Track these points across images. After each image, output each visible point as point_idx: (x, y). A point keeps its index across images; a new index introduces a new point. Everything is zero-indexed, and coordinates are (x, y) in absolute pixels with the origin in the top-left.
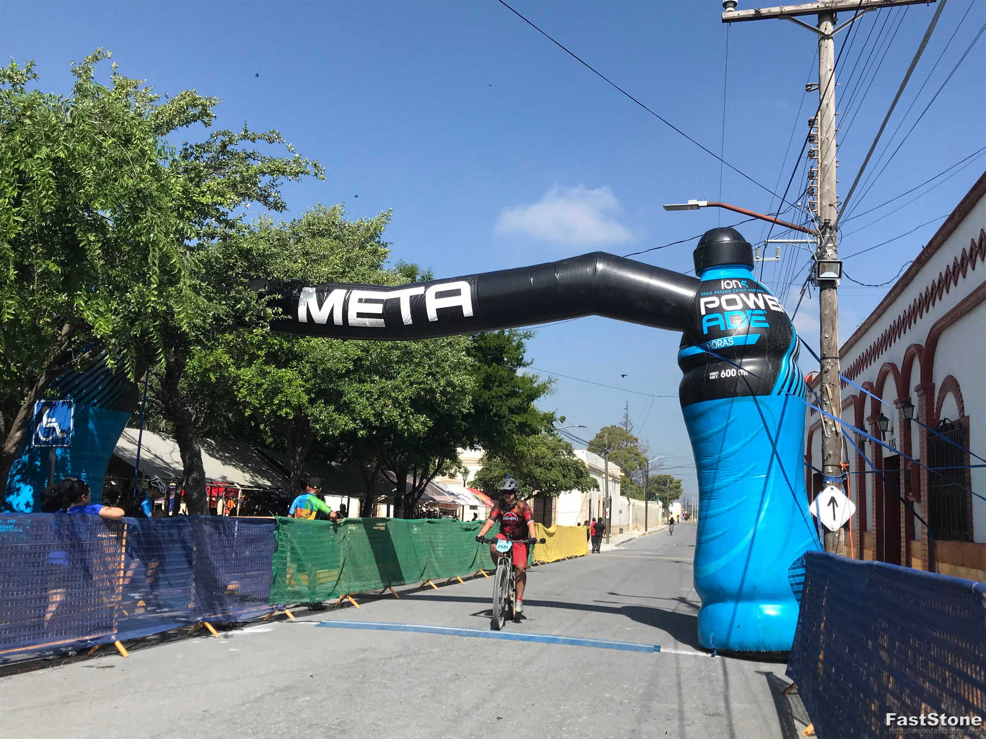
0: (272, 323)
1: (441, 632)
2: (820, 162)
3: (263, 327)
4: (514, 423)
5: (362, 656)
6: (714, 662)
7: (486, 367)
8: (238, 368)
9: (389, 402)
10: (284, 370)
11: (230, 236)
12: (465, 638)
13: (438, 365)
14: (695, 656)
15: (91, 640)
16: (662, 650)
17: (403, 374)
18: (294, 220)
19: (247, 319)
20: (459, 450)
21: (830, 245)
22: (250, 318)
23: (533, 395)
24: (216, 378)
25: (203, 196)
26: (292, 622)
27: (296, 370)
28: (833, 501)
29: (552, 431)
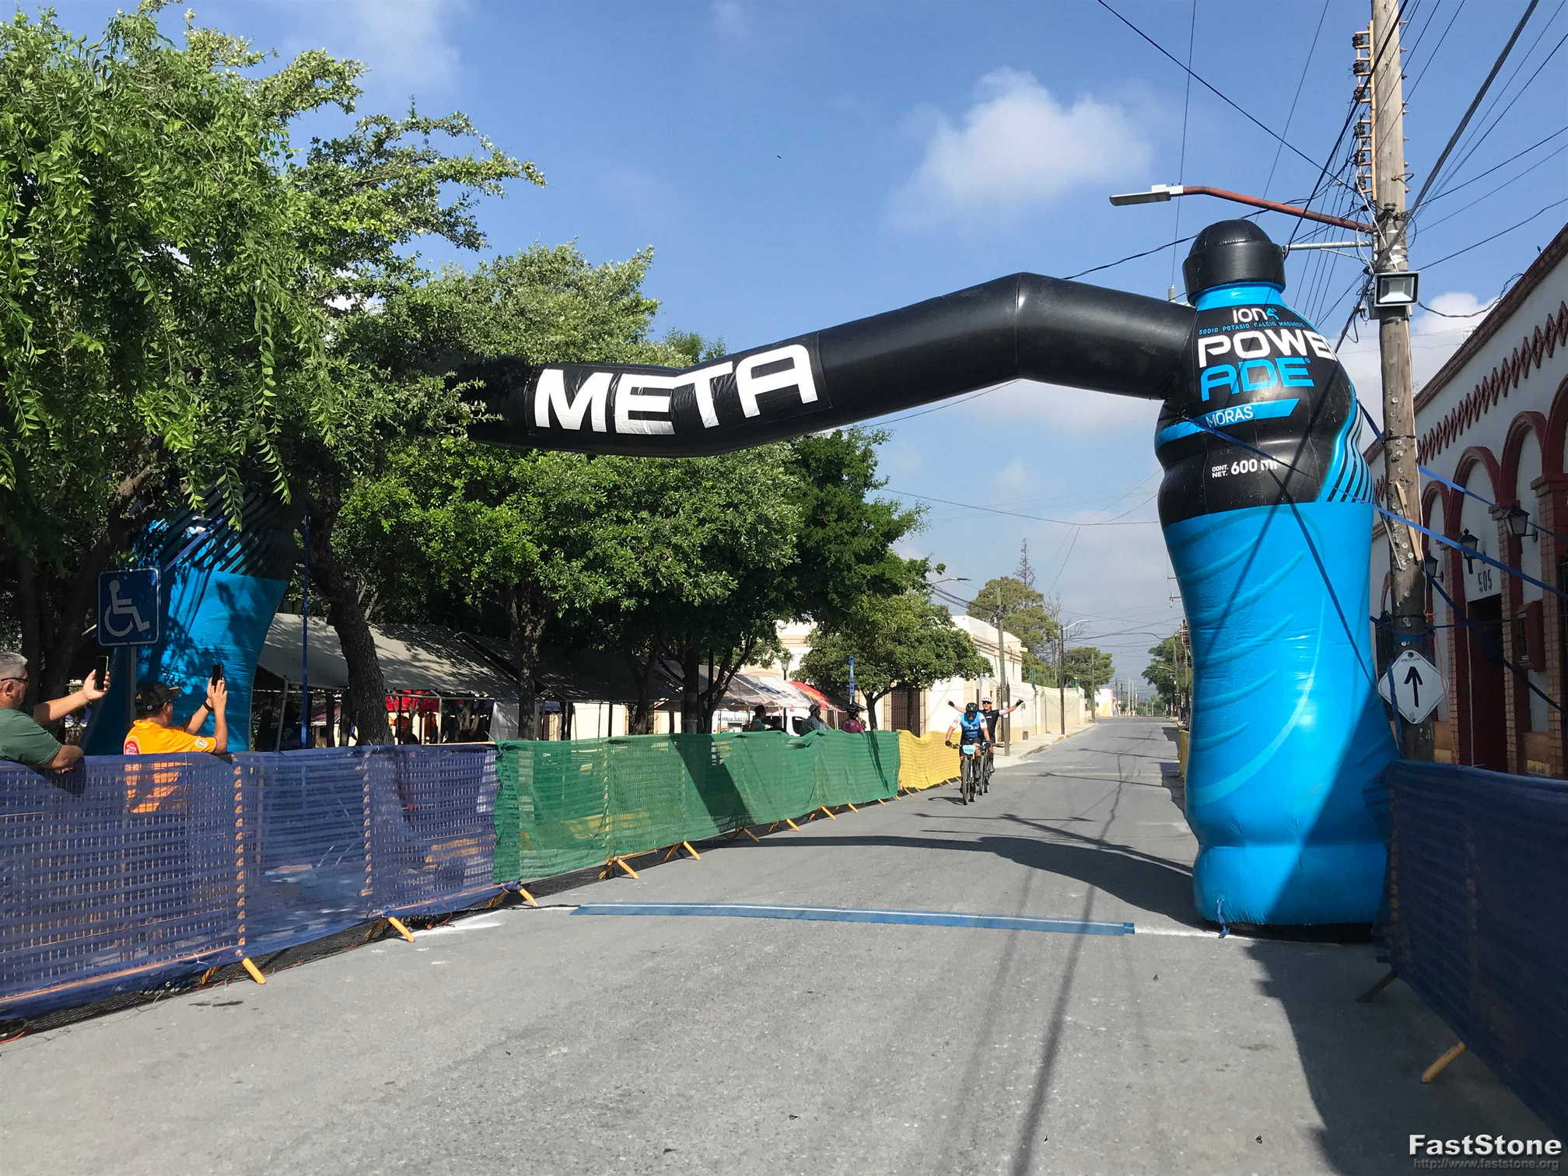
0: (470, 429)
1: (776, 915)
2: (1374, 107)
3: (456, 435)
4: (864, 577)
5: (651, 964)
6: (1228, 946)
7: (816, 490)
8: (425, 507)
9: (669, 552)
10: (497, 508)
11: (396, 290)
12: (815, 924)
13: (741, 492)
14: (1192, 937)
15: (203, 959)
16: (1138, 930)
17: (688, 506)
18: (500, 258)
19: (430, 423)
20: (780, 623)
21: (1396, 247)
22: (435, 421)
23: (892, 533)
24: (391, 526)
25: (345, 220)
26: (533, 907)
27: (517, 508)
28: (1413, 674)
29: (924, 587)
